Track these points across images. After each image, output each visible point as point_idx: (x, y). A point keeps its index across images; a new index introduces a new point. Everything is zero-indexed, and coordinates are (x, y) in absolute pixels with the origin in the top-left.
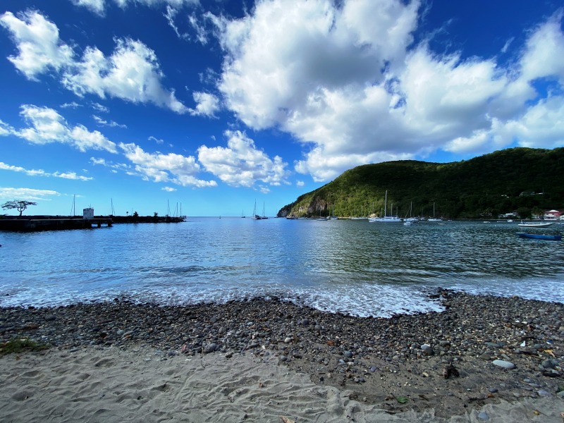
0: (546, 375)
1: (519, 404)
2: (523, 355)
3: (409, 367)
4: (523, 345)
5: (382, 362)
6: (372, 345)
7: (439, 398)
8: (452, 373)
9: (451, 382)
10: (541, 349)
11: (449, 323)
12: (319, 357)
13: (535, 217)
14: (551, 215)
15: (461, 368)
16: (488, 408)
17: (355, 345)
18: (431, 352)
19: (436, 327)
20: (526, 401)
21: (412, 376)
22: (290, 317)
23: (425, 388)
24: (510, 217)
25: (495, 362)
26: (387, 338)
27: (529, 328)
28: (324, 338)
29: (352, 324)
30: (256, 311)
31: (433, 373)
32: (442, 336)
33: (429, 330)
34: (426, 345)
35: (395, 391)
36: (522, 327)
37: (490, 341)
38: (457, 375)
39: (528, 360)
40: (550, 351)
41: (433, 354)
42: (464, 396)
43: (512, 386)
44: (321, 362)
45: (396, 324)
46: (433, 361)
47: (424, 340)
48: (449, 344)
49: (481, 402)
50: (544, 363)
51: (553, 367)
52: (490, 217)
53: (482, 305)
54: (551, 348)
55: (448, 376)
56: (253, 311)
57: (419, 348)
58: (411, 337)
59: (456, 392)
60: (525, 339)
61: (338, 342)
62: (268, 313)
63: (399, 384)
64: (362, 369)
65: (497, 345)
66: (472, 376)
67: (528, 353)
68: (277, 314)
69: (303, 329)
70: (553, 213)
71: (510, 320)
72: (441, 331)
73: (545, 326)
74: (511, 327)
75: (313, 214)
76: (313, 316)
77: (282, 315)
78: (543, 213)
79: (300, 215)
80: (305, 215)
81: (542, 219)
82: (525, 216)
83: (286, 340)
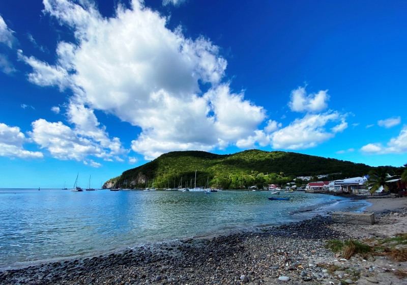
0: (305, 281)
2: (290, 271)
4: (287, 265)
10: (296, 266)
11: (248, 258)
13: (265, 188)
14: (272, 187)
19: (243, 263)
22: (144, 277)
24: (254, 188)
25: (280, 278)
26: (219, 277)
27: (286, 254)
30: (111, 278)
32: (248, 268)
33: (239, 265)
34: (242, 276)
36: (282, 254)
37: (271, 266)
39: (293, 273)
40: (301, 266)
41: (248, 281)
45: (220, 265)
47: (240, 274)
48: (253, 273)
50: (301, 274)
51: (306, 275)
52: (244, 188)
53: (260, 244)
54: (300, 265)
57: (240, 279)
58: (232, 272)
60: (286, 261)
62: (123, 277)
65: (276, 268)
67: (292, 269)
68: (132, 277)
69: (159, 284)
70: (273, 186)
71: (275, 251)
72: (246, 265)
73: (292, 252)
74: (277, 255)
75: (135, 186)
76: (162, 272)
77: (136, 276)
78: (268, 186)
79: (124, 187)
80: (128, 187)
81: (268, 190)
82: (260, 187)
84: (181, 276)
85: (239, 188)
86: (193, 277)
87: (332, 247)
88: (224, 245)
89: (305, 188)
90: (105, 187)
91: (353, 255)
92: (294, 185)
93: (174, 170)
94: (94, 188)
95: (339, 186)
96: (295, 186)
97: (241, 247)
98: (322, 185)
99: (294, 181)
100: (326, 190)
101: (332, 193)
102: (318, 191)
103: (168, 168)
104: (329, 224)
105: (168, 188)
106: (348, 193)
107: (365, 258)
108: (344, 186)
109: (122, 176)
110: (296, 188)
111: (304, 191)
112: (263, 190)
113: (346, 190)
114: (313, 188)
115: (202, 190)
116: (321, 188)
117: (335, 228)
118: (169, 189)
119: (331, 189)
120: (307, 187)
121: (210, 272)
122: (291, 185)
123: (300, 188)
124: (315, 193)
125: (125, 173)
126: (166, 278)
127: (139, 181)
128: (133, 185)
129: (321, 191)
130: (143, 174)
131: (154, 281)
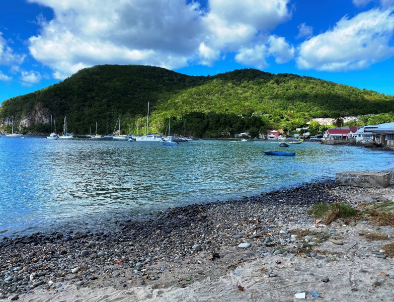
0: (267, 246)
1: (255, 262)
2: (255, 239)
3: (188, 261)
4: (255, 233)
5: (168, 263)
6: (156, 254)
7: (211, 272)
8: (216, 256)
9: (216, 262)
10: (265, 233)
11: (208, 228)
12: (115, 273)
13: (262, 136)
14: (272, 135)
15: (220, 253)
16: (239, 268)
17: (142, 258)
18: (200, 249)
19: (200, 233)
20: (258, 260)
21: (191, 265)
22: (65, 253)
23: (201, 269)
24: (244, 137)
25: (239, 246)
26: (166, 247)
27: (258, 223)
28: (111, 260)
29: (132, 245)
30: (16, 256)
31: (204, 260)
32: (205, 238)
33: (195, 236)
34: (194, 247)
35: (183, 276)
36: (254, 222)
37: (235, 234)
38: (219, 257)
39: (258, 241)
40: (270, 234)
41: (201, 250)
42: (225, 266)
43: (250, 255)
44: (118, 276)
45: (169, 237)
46: (202, 254)
47: (193, 243)
48: (210, 242)
49: (235, 266)
50: (266, 240)
51: (271, 241)
52: (228, 137)
53: (228, 212)
54: (270, 232)
55: (213, 259)
56: (11, 256)
57: (191, 248)
58: (184, 243)
59: (220, 266)
60: (256, 229)
61: (127, 261)
62: (34, 254)
63: (185, 271)
64: (154, 271)
65: (240, 236)
66: (228, 255)
67: (257, 237)
68: (46, 254)
69: (86, 259)
70: (274, 133)
71: (246, 219)
72: (203, 235)
73: (267, 219)
74: (247, 224)
75: (30, 129)
76: (90, 247)
77: (53, 253)
78: (267, 133)
81: (266, 139)
82: (254, 135)
83: (73, 270)
84: (116, 250)
85: (221, 136)
86: (132, 250)
87: (316, 213)
88: (181, 217)
89: (322, 137)
91: (335, 220)
92: (306, 131)
93: (105, 101)
95: (370, 136)
96: (308, 134)
97: (202, 217)
98: (347, 132)
99: (307, 125)
100: (351, 141)
101: (359, 144)
102: (340, 141)
103: (93, 98)
104: (331, 187)
105: (94, 134)
107: (347, 223)
108: (377, 135)
110: (309, 137)
111: (320, 141)
112: (259, 139)
113: (379, 141)
114: (334, 137)
116: (344, 137)
117: (335, 192)
118: (98, 136)
119: (358, 139)
120: (326, 135)
121: (154, 245)
122: (302, 132)
123: (315, 138)
124: (335, 144)
126: (96, 252)
127: (37, 119)
128: (25, 128)
129: (344, 141)
130: (45, 106)
131: (79, 256)
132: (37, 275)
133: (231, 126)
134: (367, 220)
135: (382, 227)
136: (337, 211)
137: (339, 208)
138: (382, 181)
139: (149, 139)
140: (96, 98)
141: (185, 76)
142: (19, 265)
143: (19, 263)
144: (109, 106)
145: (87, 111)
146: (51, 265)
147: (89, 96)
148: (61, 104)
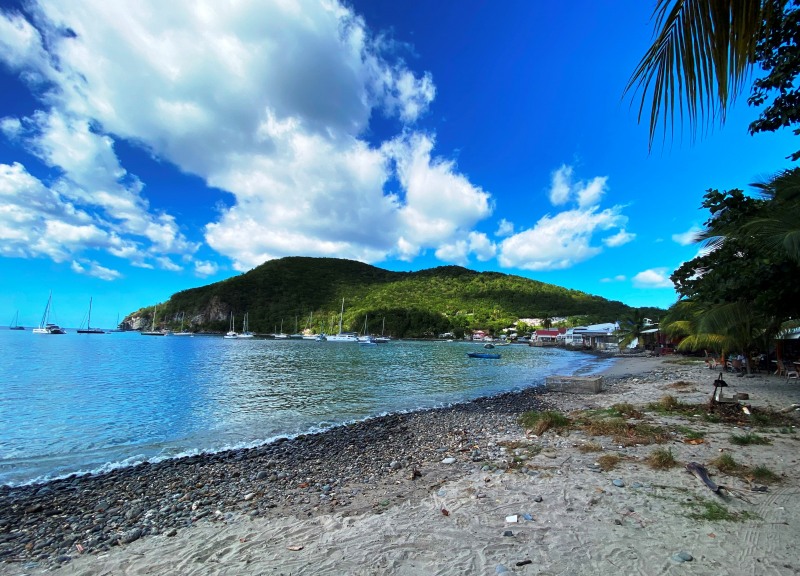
0: (475, 461)
1: (461, 480)
2: (461, 453)
3: (384, 481)
4: (460, 446)
5: (361, 485)
6: (348, 474)
7: (411, 493)
8: (417, 475)
9: (417, 481)
10: (471, 446)
12: (298, 499)
13: (467, 337)
14: (478, 336)
15: (422, 470)
16: (443, 489)
17: (331, 480)
18: (399, 467)
19: (399, 448)
20: (464, 478)
21: (388, 486)
22: (237, 475)
23: (400, 490)
24: (448, 337)
25: (444, 461)
26: (360, 466)
27: (464, 434)
28: (293, 483)
29: (319, 464)
30: (176, 480)
31: (403, 480)
32: (404, 453)
33: (393, 451)
34: (392, 464)
35: (379, 500)
36: (459, 433)
37: (439, 448)
38: (420, 476)
39: (464, 456)
40: (477, 446)
41: (400, 467)
42: (427, 487)
43: (455, 472)
44: (301, 502)
45: (364, 452)
46: (401, 473)
47: (391, 460)
49: (438, 486)
50: (473, 454)
51: (479, 455)
52: (432, 336)
53: (431, 422)
54: (477, 444)
55: (414, 478)
56: (171, 481)
57: (389, 466)
58: (380, 459)
59: (422, 486)
60: (462, 441)
61: (313, 482)
62: (199, 478)
63: (381, 494)
64: (345, 495)
65: (444, 450)
66: (431, 473)
67: (464, 451)
68: (215, 477)
69: (263, 483)
70: (479, 334)
71: (451, 429)
72: (403, 450)
73: (474, 430)
74: (452, 435)
75: (203, 326)
76: (269, 467)
77: (223, 476)
78: (473, 334)
79: (175, 327)
80: (187, 329)
81: (472, 340)
82: (459, 335)
83: (247, 497)
84: (300, 470)
85: (423, 336)
86: (320, 469)
87: (526, 422)
88: (377, 428)
89: (530, 338)
90: (125, 327)
91: (546, 430)
92: (513, 332)
93: (294, 296)
94: (102, 328)
95: (579, 338)
96: (515, 335)
97: (402, 428)
98: (556, 333)
99: (515, 326)
100: (560, 343)
101: (569, 347)
102: (550, 343)
103: (281, 292)
104: (541, 393)
105: (279, 333)
106: (590, 348)
107: (559, 434)
108: (586, 337)
109: (169, 304)
110: (516, 339)
111: (529, 343)
112: (464, 339)
113: (588, 343)
114: (542, 338)
115: (353, 339)
116: (553, 339)
117: (546, 398)
118: (283, 336)
119: (568, 341)
120: (534, 336)
121: (346, 463)
122: (510, 333)
123: (522, 339)
124: (544, 346)
125: (177, 297)
126: (275, 473)
127: (212, 315)
128: (197, 325)
129: (553, 344)
130: (222, 301)
131: (255, 479)
132: (201, 504)
133: (435, 325)
134: (580, 429)
135: (596, 437)
136: (549, 420)
137: (550, 416)
138: (593, 386)
139: (342, 339)
140: (284, 293)
141: (385, 271)
142: (179, 492)
143: (180, 489)
144: (300, 302)
145: (272, 307)
146: (220, 491)
147: (276, 290)
148: (242, 299)
